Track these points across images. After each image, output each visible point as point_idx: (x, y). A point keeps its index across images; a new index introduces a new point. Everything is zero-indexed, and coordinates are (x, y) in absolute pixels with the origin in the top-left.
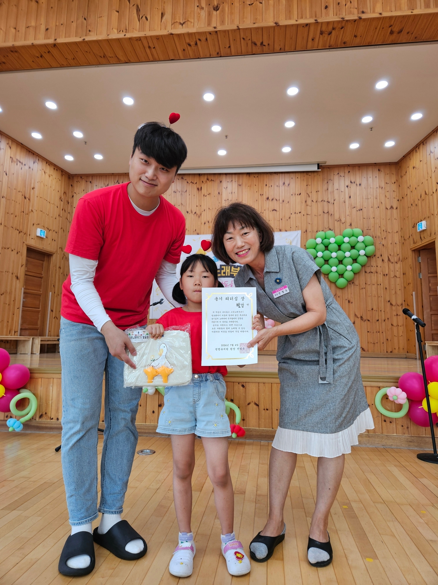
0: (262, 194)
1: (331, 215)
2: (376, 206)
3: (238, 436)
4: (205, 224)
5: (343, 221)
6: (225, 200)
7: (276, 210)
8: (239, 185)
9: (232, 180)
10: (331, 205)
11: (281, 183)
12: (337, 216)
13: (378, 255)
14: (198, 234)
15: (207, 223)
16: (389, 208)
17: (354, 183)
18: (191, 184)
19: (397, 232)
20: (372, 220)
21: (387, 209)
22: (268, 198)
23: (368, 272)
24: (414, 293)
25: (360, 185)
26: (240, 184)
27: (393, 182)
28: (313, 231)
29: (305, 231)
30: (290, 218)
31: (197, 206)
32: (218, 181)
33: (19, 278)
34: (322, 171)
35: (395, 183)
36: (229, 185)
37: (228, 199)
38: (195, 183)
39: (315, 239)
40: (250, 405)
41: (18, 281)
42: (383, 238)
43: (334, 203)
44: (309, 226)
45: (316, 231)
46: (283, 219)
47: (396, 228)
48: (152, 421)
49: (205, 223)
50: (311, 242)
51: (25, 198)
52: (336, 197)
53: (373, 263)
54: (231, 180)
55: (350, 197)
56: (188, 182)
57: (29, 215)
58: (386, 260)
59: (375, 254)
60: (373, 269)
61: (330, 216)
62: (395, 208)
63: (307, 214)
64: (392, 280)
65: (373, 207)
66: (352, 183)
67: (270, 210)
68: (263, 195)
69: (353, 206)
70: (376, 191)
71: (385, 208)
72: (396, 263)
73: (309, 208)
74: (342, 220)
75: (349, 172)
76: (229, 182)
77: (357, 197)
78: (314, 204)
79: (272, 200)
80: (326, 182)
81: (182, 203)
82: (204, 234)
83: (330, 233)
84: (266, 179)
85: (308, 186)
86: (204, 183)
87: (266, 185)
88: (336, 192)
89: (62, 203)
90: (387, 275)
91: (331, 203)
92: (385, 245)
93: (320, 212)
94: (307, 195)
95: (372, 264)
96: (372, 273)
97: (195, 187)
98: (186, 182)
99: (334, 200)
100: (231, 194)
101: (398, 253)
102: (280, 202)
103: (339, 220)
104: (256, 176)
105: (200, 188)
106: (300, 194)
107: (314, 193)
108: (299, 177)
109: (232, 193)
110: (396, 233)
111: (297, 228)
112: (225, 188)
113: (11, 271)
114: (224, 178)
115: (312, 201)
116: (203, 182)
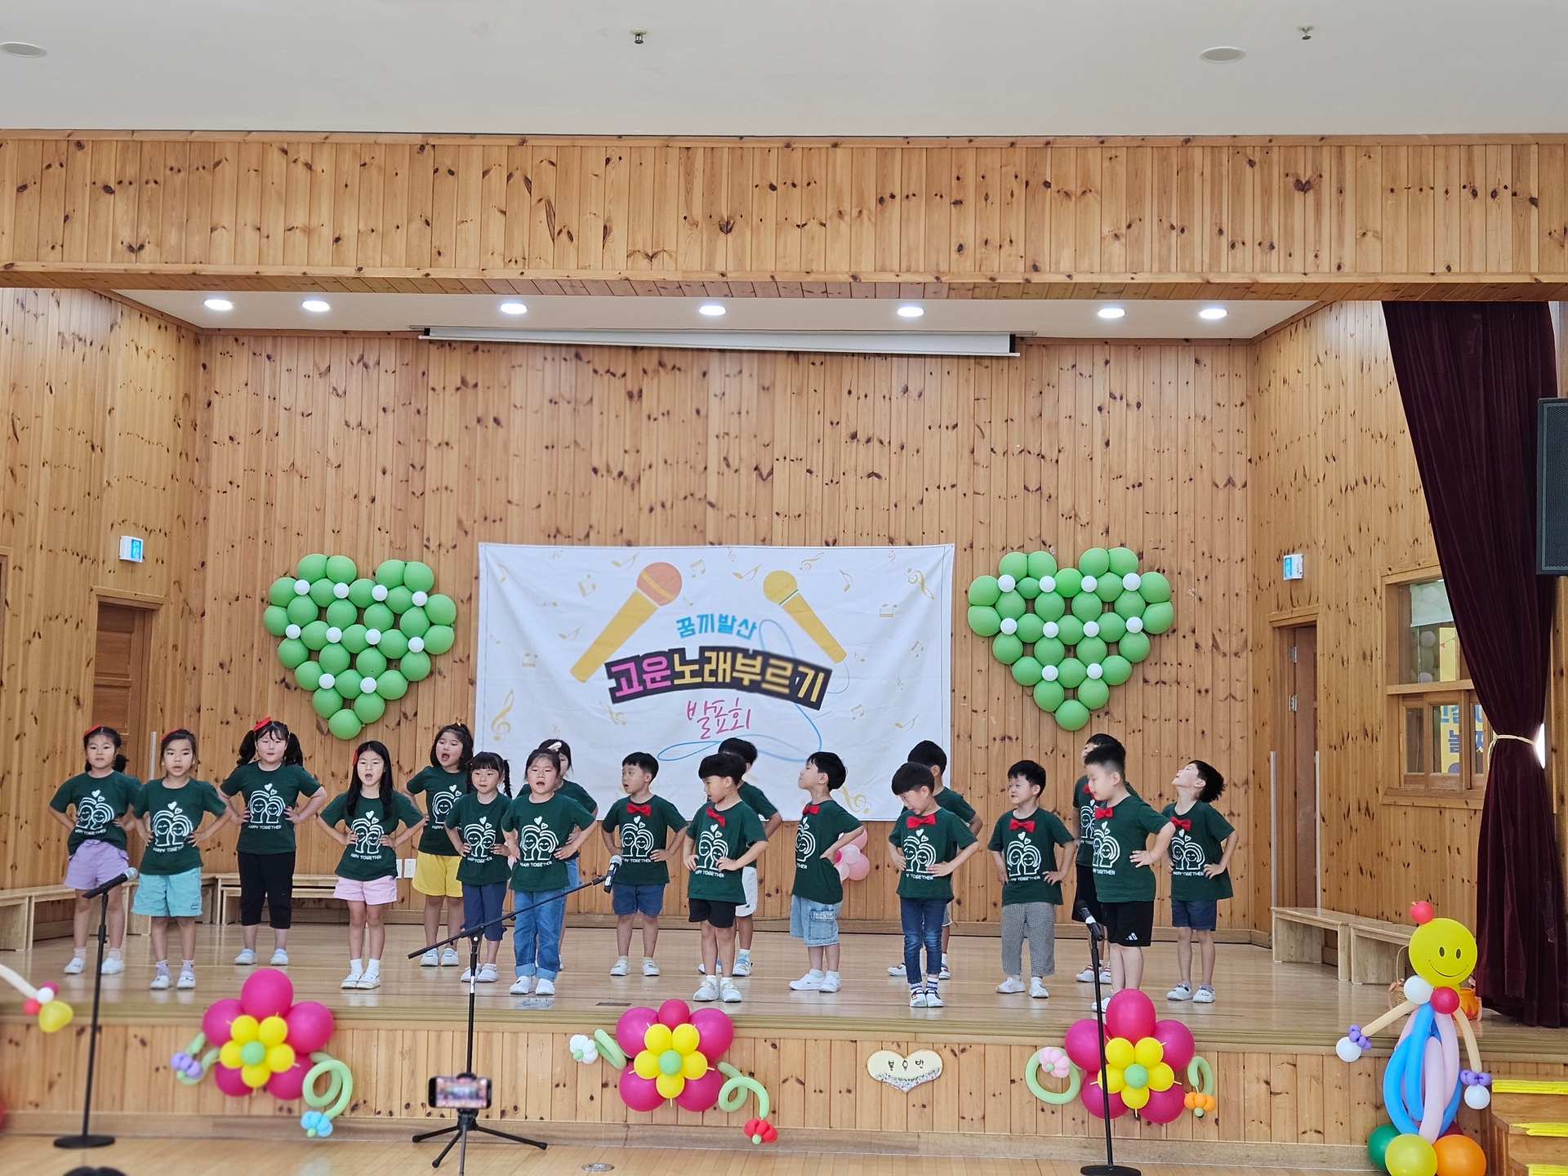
0: (835, 422)
1: (1050, 497)
2: (1183, 476)
3: (763, 1141)
4: (653, 512)
5: (1084, 519)
6: (717, 437)
7: (878, 476)
8: (764, 388)
9: (741, 372)
10: (1047, 467)
11: (897, 390)
12: (1065, 504)
13: (1184, 628)
14: (629, 544)
15: (659, 508)
16: (1221, 483)
17: (1121, 398)
18: (606, 377)
19: (1242, 560)
20: (1170, 519)
21: (1217, 486)
22: (854, 436)
23: (1153, 681)
24: (1272, 754)
25: (1139, 405)
26: (766, 386)
27: (1239, 403)
28: (991, 547)
29: (966, 545)
30: (922, 502)
31: (626, 452)
32: (697, 373)
33: (81, 703)
34: (1026, 357)
35: (1242, 404)
36: (732, 385)
37: (727, 434)
38: (619, 373)
39: (998, 576)
40: (788, 1083)
41: (80, 711)
42: (1202, 578)
43: (1057, 461)
44: (981, 532)
45: (1000, 548)
46: (902, 506)
47: (1241, 548)
48: (590, 1115)
49: (651, 510)
50: (982, 584)
51: (93, 448)
52: (1066, 443)
53: (1168, 650)
54: (738, 369)
55: (1107, 444)
56: (595, 371)
57: (102, 500)
58: (1207, 645)
59: (1175, 627)
60: (1167, 673)
61: (1044, 502)
62: (1239, 484)
63: (975, 493)
64: (1222, 707)
65: (1175, 477)
66: (1115, 398)
67: (860, 473)
68: (838, 423)
69: (1116, 472)
70: (1187, 428)
71: (1208, 484)
72: (1236, 654)
73: (981, 472)
74: (1080, 514)
75: (1107, 362)
76: (732, 375)
77: (1129, 446)
78: (998, 458)
79: (868, 441)
80: (1035, 390)
81: (578, 440)
82: (647, 544)
83: (1042, 558)
84: (850, 373)
85: (981, 401)
86: (650, 374)
87: (850, 392)
88: (1064, 423)
89: (180, 431)
90: (1207, 691)
91: (1048, 458)
92: (1204, 599)
93: (1016, 487)
94: (976, 428)
95: (1164, 658)
96: (1165, 683)
97: (618, 388)
98: (591, 370)
99: (1059, 451)
100: (736, 416)
101: (1243, 626)
102: (893, 451)
103: (1072, 514)
104: (818, 363)
105: (635, 393)
106: (956, 426)
107: (998, 425)
108: (954, 373)
109: (739, 413)
110: (1239, 562)
111: (941, 537)
112: (719, 396)
113: (63, 687)
114: (714, 364)
115: (992, 450)
116: (645, 372)
